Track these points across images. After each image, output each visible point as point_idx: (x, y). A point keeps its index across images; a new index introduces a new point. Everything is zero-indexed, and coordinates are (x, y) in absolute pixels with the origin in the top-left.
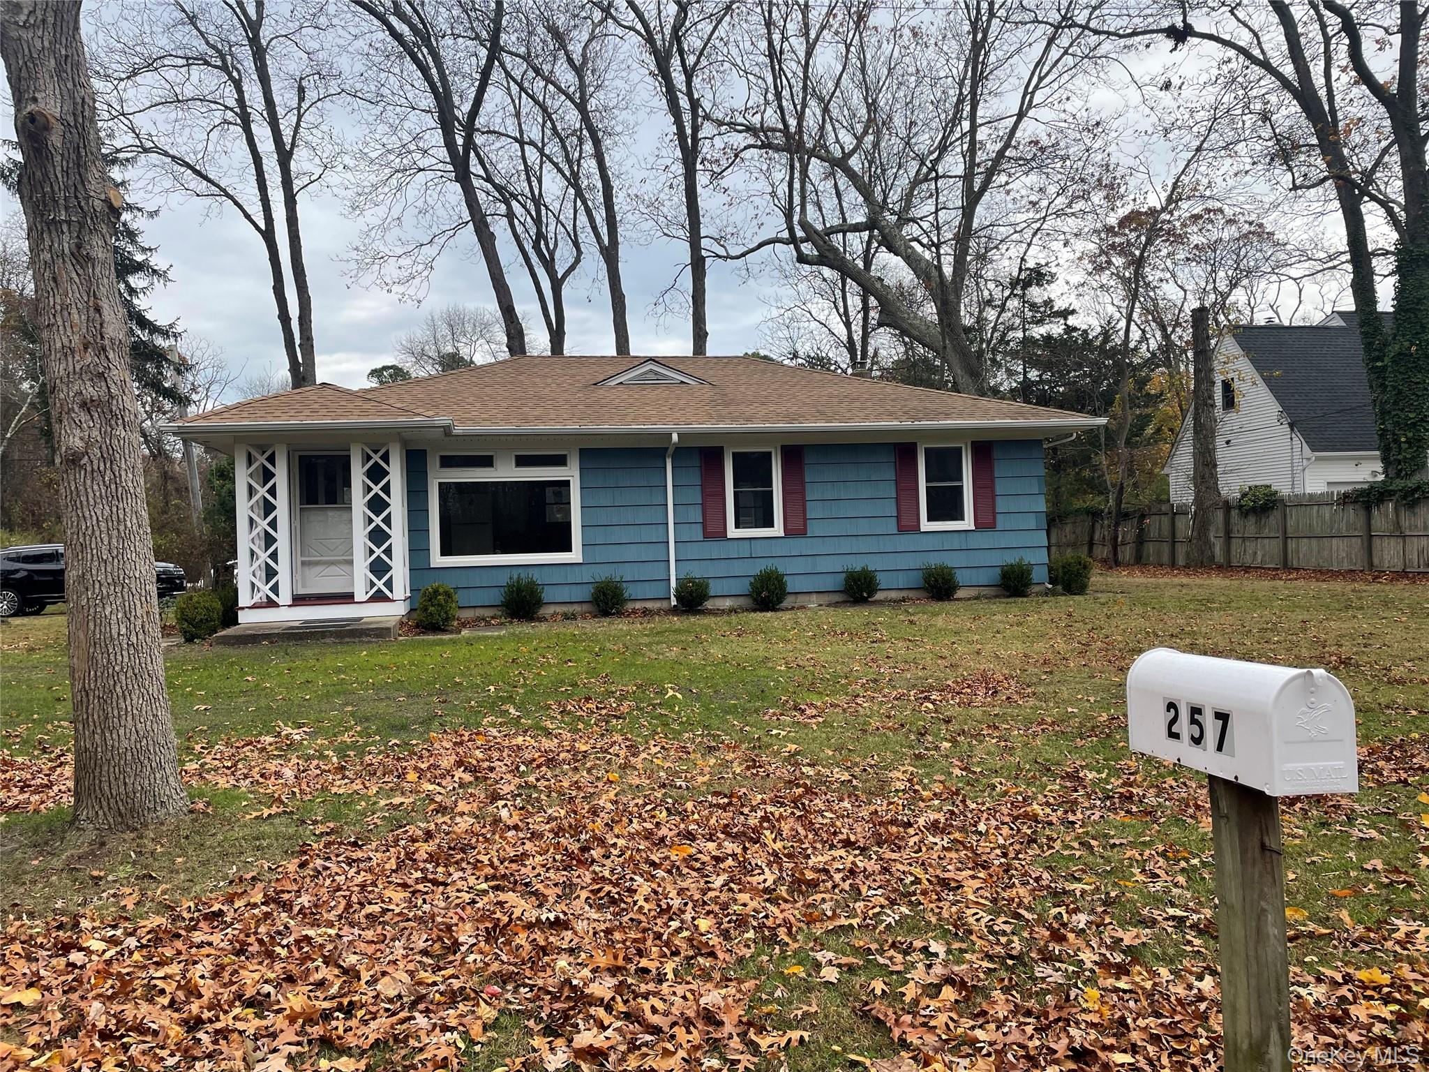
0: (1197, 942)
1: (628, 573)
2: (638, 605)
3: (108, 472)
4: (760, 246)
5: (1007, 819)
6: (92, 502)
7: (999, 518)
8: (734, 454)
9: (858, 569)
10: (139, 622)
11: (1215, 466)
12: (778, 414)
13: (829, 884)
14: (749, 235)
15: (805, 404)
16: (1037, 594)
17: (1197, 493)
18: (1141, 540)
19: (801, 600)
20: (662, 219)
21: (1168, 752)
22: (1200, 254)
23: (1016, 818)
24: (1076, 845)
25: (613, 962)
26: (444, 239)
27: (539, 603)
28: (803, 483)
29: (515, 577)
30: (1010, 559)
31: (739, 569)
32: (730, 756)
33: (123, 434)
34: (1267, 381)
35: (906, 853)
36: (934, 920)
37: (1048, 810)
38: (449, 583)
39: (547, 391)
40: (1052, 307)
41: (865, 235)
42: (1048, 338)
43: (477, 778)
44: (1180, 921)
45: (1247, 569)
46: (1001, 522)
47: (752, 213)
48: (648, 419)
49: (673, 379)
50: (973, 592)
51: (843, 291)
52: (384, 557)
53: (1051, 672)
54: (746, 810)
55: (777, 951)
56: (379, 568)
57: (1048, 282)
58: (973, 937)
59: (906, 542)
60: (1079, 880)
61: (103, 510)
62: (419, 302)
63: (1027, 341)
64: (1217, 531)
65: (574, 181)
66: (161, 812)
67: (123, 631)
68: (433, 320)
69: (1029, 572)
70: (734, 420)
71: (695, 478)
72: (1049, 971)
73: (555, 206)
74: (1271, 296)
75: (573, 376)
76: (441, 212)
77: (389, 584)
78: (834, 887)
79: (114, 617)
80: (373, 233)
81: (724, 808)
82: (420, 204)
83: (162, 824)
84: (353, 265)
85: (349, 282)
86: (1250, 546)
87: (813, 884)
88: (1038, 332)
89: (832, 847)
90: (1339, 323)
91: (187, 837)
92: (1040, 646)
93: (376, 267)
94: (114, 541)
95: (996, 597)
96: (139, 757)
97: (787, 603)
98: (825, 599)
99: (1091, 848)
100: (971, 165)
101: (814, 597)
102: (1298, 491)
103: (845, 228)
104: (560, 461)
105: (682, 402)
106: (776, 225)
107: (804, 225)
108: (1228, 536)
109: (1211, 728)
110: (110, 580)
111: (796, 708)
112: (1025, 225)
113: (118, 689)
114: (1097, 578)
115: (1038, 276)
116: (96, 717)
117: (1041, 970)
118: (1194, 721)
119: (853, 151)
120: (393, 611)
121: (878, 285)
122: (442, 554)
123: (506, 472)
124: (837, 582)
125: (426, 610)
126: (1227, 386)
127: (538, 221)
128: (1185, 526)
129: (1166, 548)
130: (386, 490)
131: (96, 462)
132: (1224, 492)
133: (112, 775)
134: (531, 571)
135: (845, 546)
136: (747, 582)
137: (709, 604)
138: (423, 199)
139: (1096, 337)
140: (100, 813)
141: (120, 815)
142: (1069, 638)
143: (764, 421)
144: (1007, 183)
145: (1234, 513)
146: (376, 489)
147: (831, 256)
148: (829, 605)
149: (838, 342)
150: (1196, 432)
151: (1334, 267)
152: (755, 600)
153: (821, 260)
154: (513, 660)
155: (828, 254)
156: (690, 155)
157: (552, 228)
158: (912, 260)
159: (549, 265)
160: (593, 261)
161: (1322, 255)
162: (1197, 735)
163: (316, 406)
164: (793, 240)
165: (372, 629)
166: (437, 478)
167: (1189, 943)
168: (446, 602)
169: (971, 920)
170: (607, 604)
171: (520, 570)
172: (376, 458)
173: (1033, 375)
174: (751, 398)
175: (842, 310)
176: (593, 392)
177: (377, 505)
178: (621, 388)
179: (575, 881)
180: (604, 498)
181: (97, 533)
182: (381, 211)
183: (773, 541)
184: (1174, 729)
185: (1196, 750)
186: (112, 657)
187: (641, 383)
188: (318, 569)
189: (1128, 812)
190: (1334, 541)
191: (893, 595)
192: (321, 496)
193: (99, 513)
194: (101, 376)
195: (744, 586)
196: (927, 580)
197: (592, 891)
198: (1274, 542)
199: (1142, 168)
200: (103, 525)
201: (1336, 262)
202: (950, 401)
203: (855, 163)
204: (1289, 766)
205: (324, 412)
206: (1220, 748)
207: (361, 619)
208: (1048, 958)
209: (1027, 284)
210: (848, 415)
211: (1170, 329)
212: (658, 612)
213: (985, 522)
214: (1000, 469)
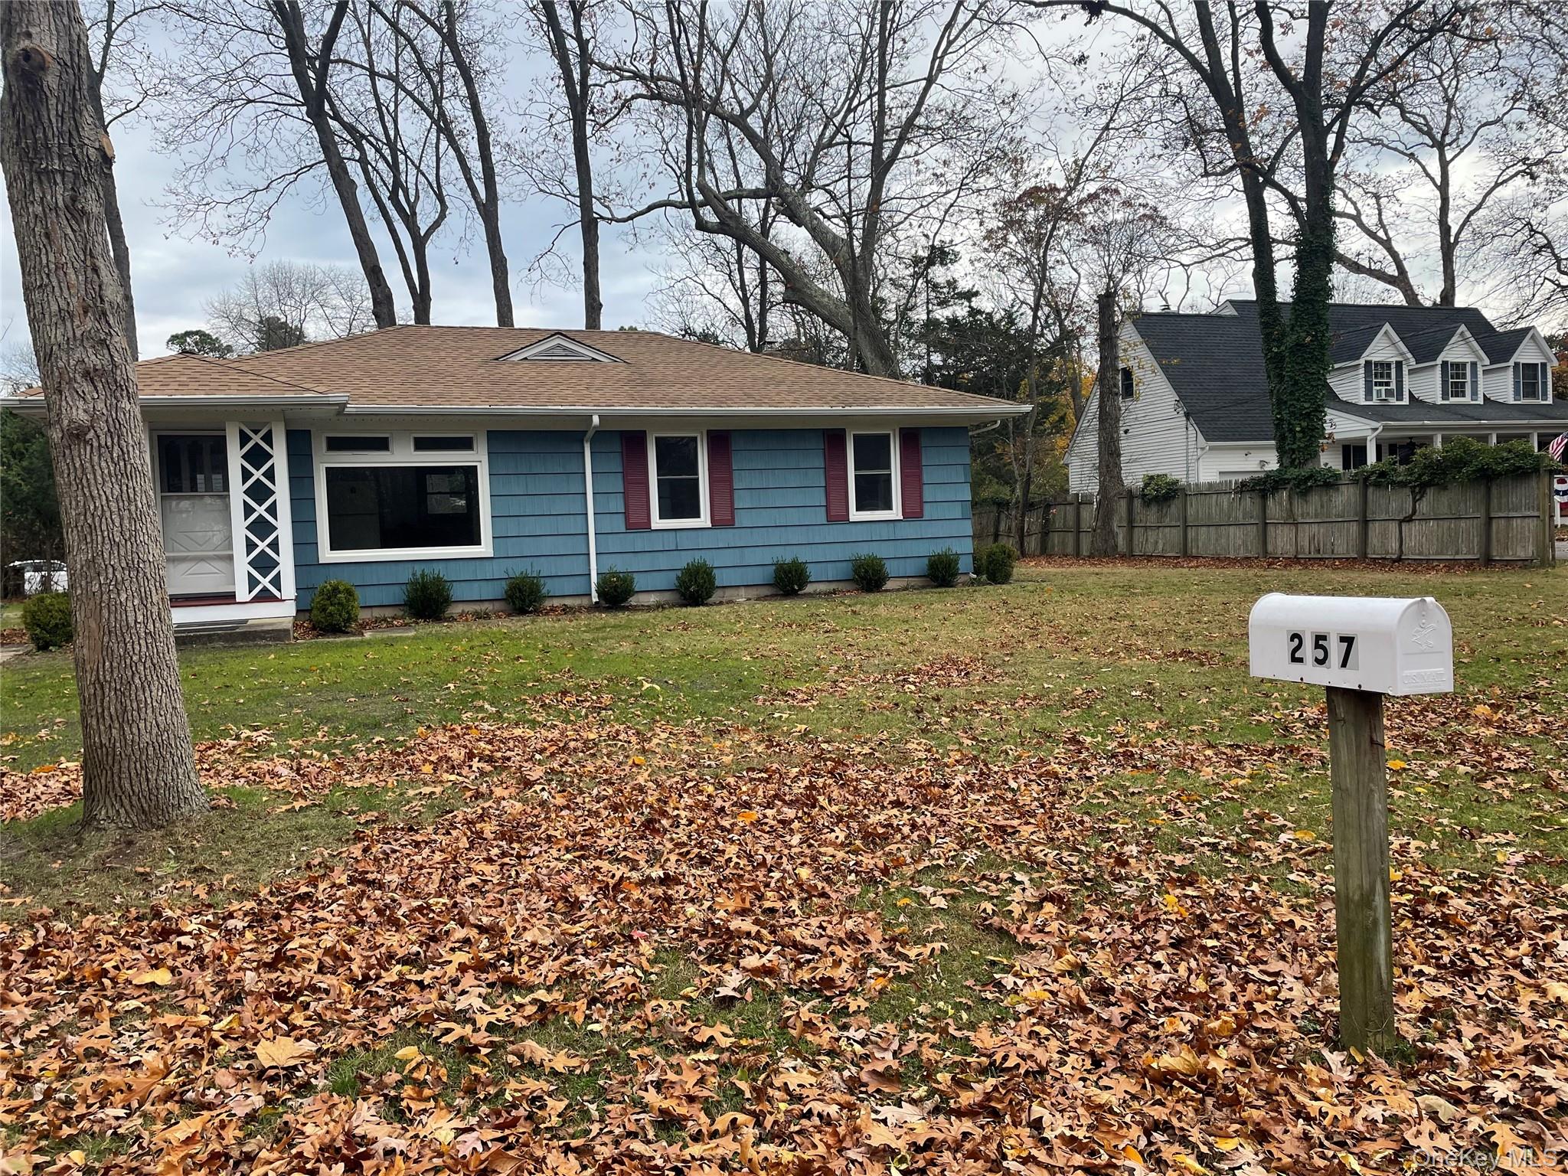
0: (1234, 860)
1: (545, 568)
2: (556, 602)
3: (116, 448)
4: (650, 209)
5: (1033, 777)
6: (100, 480)
7: (927, 507)
8: (657, 439)
9: (788, 560)
10: (155, 610)
11: (1119, 455)
12: (704, 397)
13: (899, 837)
14: (636, 195)
15: (730, 387)
16: (964, 584)
17: (1102, 485)
18: (1046, 532)
19: (729, 593)
20: (535, 173)
21: (1292, 673)
22: (1097, 236)
23: (1040, 776)
24: (1101, 794)
25: (741, 905)
26: (284, 184)
27: (447, 601)
28: (730, 471)
29: (419, 573)
30: (937, 549)
31: (663, 561)
32: (745, 738)
33: (128, 407)
34: (1165, 369)
35: (954, 809)
36: (1007, 857)
37: (1065, 769)
38: (346, 580)
39: (443, 365)
40: (955, 288)
41: (762, 202)
42: (954, 322)
43: (495, 768)
44: (1214, 847)
45: (1149, 558)
46: (928, 511)
47: (642, 169)
48: (564, 400)
49: (583, 355)
50: (902, 583)
51: (739, 261)
52: (269, 551)
53: (1012, 654)
54: (788, 782)
55: (881, 888)
56: (264, 564)
57: (952, 262)
58: (1048, 868)
59: (836, 532)
60: (1116, 822)
61: (112, 489)
62: (253, 256)
63: (931, 324)
64: (1120, 521)
65: (443, 126)
66: (185, 809)
67: (140, 619)
68: (253, 279)
69: (956, 562)
70: (658, 402)
71: (615, 464)
72: (1124, 887)
73: (414, 153)
74: (1159, 282)
75: (470, 349)
76: (275, 151)
77: (276, 582)
78: (903, 838)
79: (130, 604)
80: (191, 174)
81: (767, 781)
82: (249, 141)
83: (189, 820)
84: (172, 212)
85: (168, 232)
86: (1152, 535)
87: (885, 838)
88: (942, 314)
89: (883, 808)
90: (1230, 311)
91: (222, 832)
92: (990, 631)
93: (200, 215)
94: (126, 522)
95: (924, 587)
96: (162, 749)
97: (716, 597)
98: (753, 593)
99: (1114, 796)
100: (880, 131)
101: (742, 591)
102: (1192, 481)
103: (740, 194)
104: (466, 444)
105: (597, 381)
106: (668, 187)
107: (703, 188)
108: (1131, 525)
109: (1336, 650)
110: (124, 565)
111: (784, 694)
112: (930, 199)
113: (137, 681)
114: (1020, 569)
115: (940, 255)
116: (112, 710)
117: (1119, 887)
118: (1317, 646)
119: (752, 109)
120: (282, 612)
121: (784, 259)
122: (332, 549)
123: (403, 456)
124: (765, 575)
125: (324, 610)
126: (1127, 374)
127: (394, 167)
128: (1088, 515)
129: (1070, 539)
130: (270, 475)
131: (102, 437)
132: (1128, 481)
133: (133, 772)
134: (435, 565)
135: (775, 537)
136: (673, 576)
137: (633, 601)
138: (253, 136)
139: (1000, 321)
140: (122, 811)
141: (144, 812)
142: (1016, 624)
143: (691, 404)
144: (916, 154)
145: (1137, 503)
146: (258, 475)
147: (732, 224)
148: (758, 599)
149: (734, 320)
150: (1101, 420)
151: (1223, 255)
152: (683, 595)
153: (722, 228)
154: (454, 659)
155: (729, 221)
156: (579, 103)
157: (412, 179)
158: (818, 234)
159: (410, 221)
160: (464, 218)
161: (1212, 242)
162: (1321, 656)
163: (183, 378)
164: (692, 204)
165: (268, 632)
166: (323, 462)
167: (1227, 861)
168: (348, 601)
169: (1041, 855)
170: (523, 601)
171: (423, 566)
172: (257, 439)
173: (937, 359)
174: (672, 379)
175: (738, 284)
176: (496, 367)
177: (258, 492)
178: (526, 364)
179: (657, 847)
180: (517, 486)
181: (108, 514)
182: (202, 147)
183: (700, 533)
184: (1297, 655)
185: (1320, 669)
186: (129, 646)
187: (548, 359)
188: (184, 566)
189: (1135, 767)
190: (1232, 529)
191: (822, 587)
192: (186, 483)
193: (108, 492)
194: (102, 342)
195: (669, 580)
196: (856, 571)
197: (680, 854)
198: (1174, 530)
199: (1049, 146)
200: (113, 505)
201: (1225, 250)
202: (877, 386)
203: (755, 122)
204: (1407, 672)
205: (195, 385)
206: (1344, 664)
207: (246, 621)
208: (1118, 879)
209: (931, 262)
210: (777, 398)
211: (1063, 314)
212: (580, 609)
213: (913, 511)
214: (928, 457)
